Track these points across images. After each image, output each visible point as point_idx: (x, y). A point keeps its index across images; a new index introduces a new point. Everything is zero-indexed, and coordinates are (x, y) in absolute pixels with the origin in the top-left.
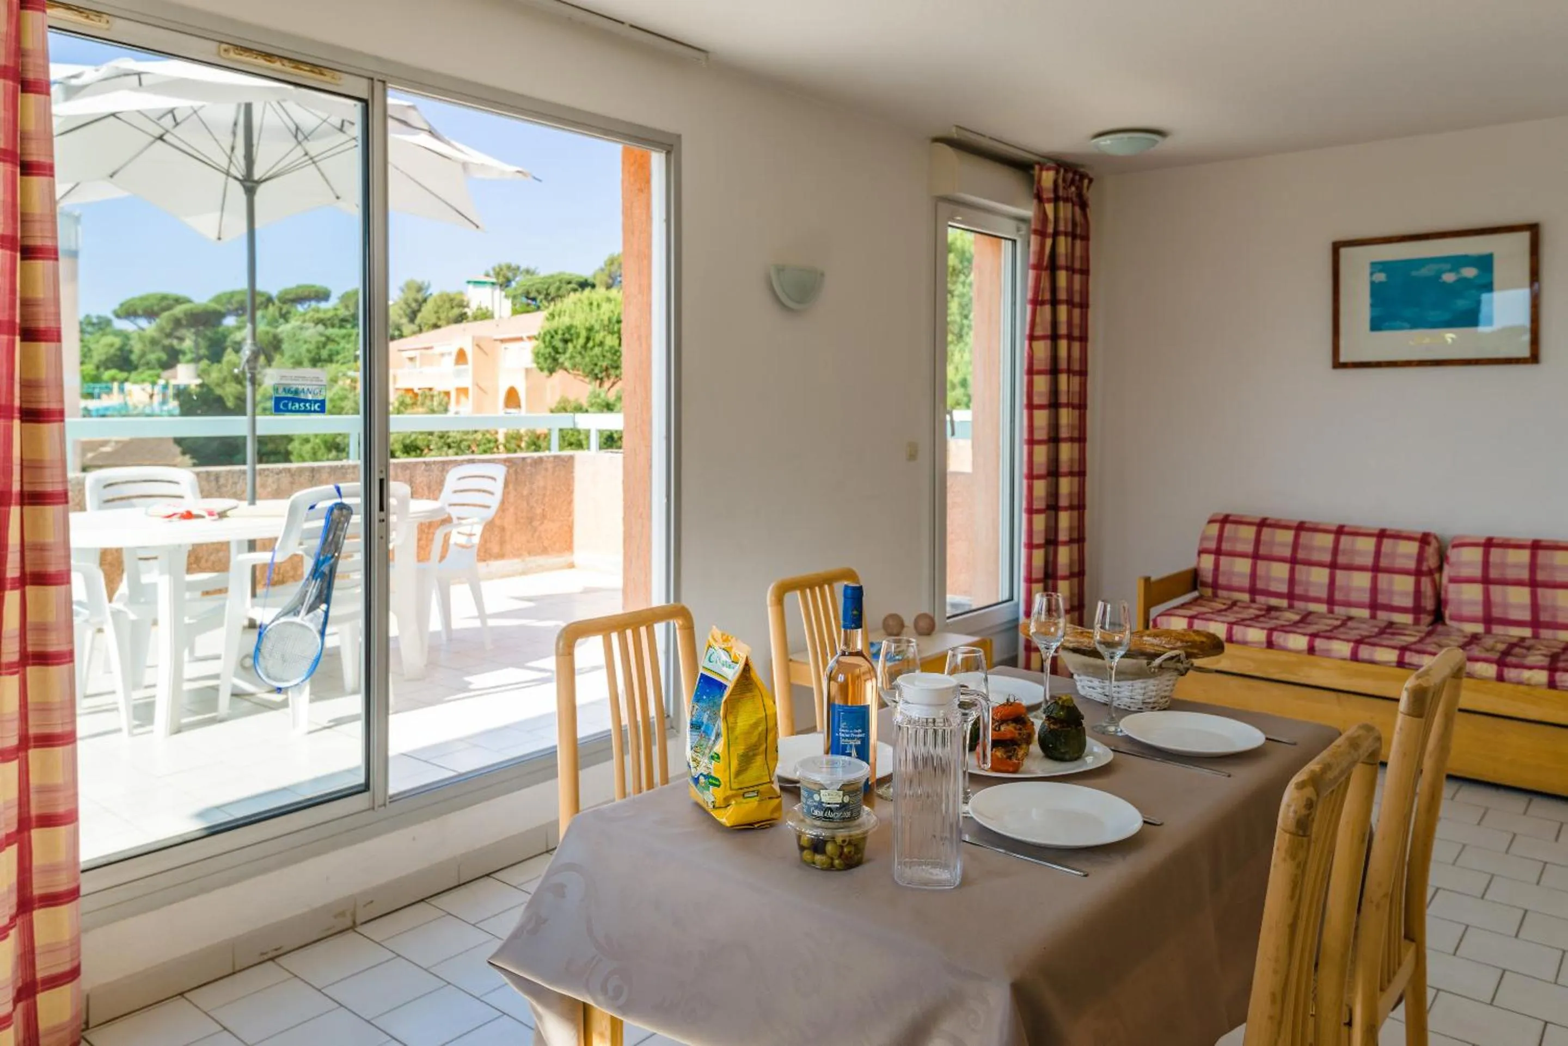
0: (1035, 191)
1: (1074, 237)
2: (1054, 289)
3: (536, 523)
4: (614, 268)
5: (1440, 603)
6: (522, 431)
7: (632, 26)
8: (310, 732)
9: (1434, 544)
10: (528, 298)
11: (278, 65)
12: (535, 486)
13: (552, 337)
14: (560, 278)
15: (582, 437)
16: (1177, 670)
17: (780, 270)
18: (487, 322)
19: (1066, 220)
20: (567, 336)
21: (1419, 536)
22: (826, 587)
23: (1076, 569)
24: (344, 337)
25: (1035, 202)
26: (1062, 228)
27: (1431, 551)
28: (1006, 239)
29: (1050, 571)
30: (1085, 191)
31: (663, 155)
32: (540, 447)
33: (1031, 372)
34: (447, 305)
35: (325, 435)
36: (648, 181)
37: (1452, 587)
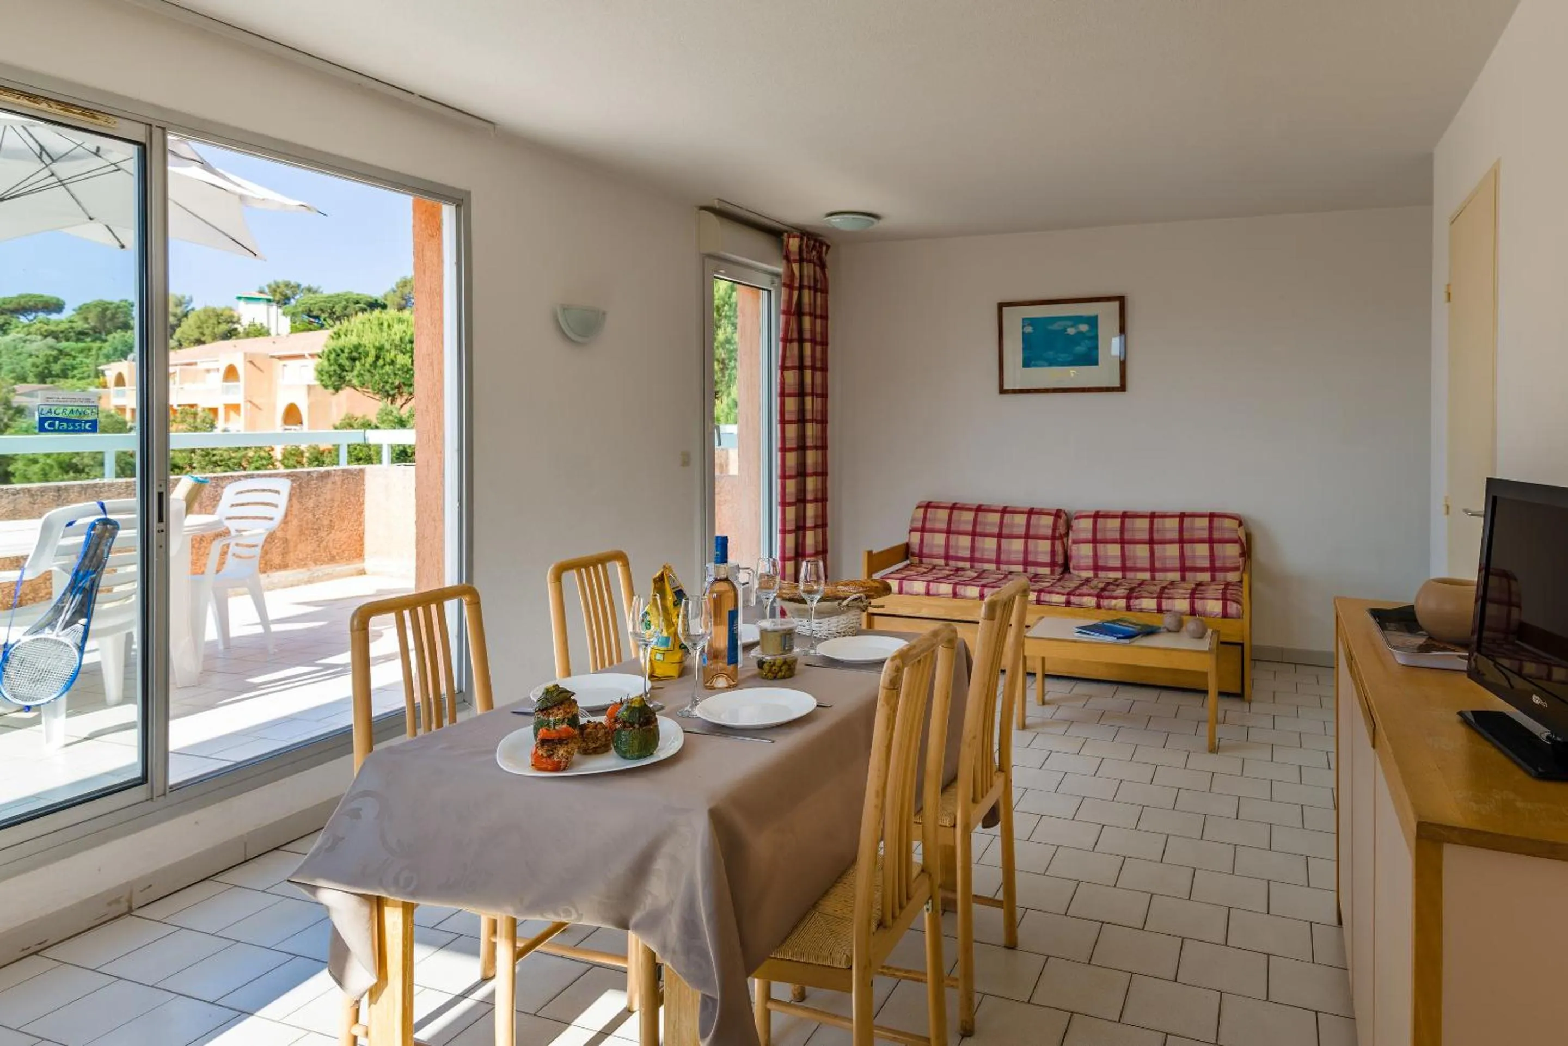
0: (784, 253)
1: (816, 290)
2: (800, 330)
3: (323, 534)
4: (407, 290)
5: (1067, 558)
6: (303, 447)
7: (421, 96)
8: (67, 745)
9: (1064, 516)
10: (309, 316)
11: (44, 106)
12: (321, 499)
13: (338, 355)
14: (346, 297)
15: (372, 452)
16: (859, 607)
17: (565, 308)
18: (260, 339)
19: (809, 277)
20: (355, 354)
21: (1054, 512)
22: (600, 566)
23: (820, 549)
24: (82, 351)
25: (784, 262)
26: (806, 283)
27: (1061, 521)
28: (763, 289)
29: (800, 551)
30: (824, 255)
31: (453, 208)
32: (323, 462)
33: (783, 395)
34: (214, 321)
35: (59, 454)
36: (439, 228)
37: (1074, 547)
